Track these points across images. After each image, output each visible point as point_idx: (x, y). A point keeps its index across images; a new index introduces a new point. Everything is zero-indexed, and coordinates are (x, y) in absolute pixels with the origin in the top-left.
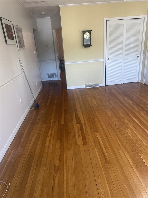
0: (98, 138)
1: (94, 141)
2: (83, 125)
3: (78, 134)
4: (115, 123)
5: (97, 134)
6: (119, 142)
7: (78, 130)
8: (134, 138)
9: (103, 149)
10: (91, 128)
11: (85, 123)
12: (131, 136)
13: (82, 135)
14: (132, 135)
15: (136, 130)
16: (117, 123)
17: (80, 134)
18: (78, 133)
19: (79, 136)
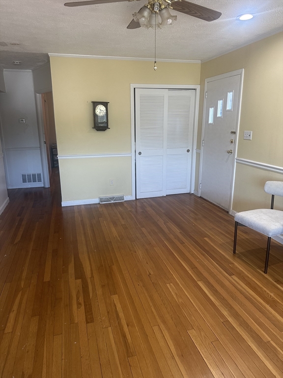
0: (115, 305)
1: (108, 312)
2: (89, 281)
3: (77, 300)
4: (149, 273)
5: (115, 298)
6: (153, 309)
7: (78, 291)
8: (180, 300)
9: (123, 328)
10: (103, 286)
11: (92, 277)
12: (175, 297)
13: (84, 302)
14: (176, 294)
15: (183, 283)
16: (152, 273)
17: (81, 300)
18: (78, 298)
19: (79, 304)
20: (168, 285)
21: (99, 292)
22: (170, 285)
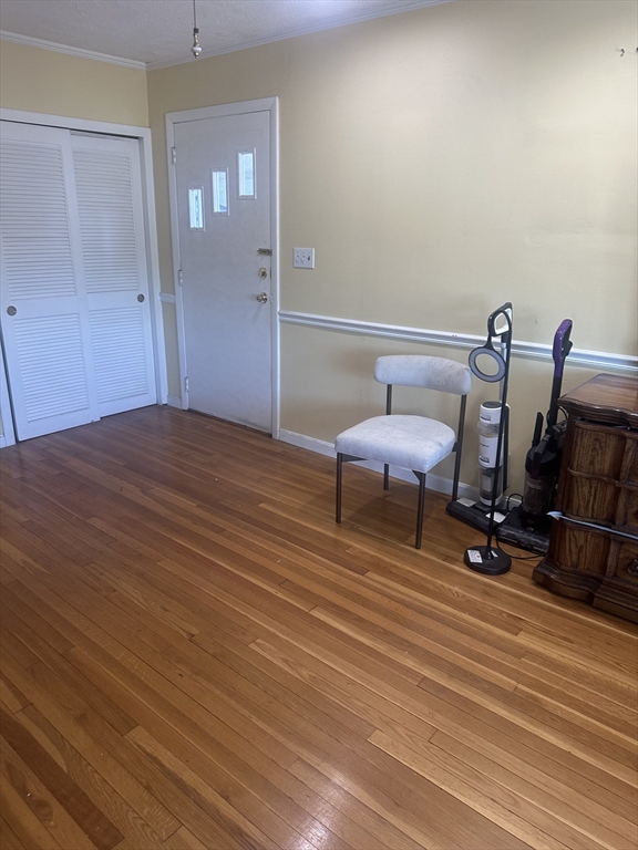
1: (148, 788)
2: (23, 720)
3: (24, 797)
4: (188, 633)
5: (139, 736)
6: (259, 723)
7: (9, 767)
8: (305, 673)
9: (218, 811)
10: (81, 720)
11: (27, 705)
12: (287, 669)
13: (53, 792)
16: (195, 631)
18: (22, 791)
20: (252, 646)
21: (80, 739)
22: (258, 644)
